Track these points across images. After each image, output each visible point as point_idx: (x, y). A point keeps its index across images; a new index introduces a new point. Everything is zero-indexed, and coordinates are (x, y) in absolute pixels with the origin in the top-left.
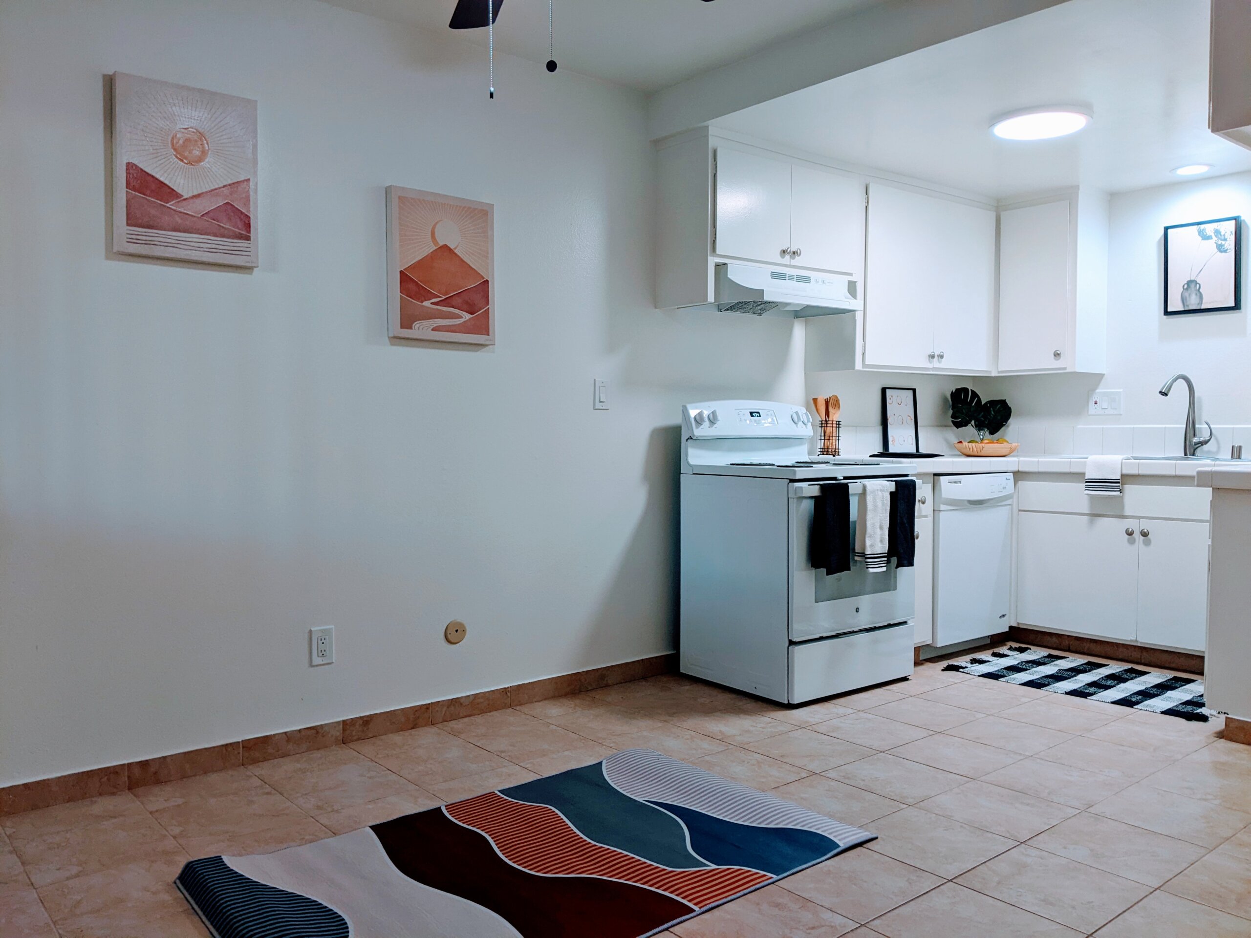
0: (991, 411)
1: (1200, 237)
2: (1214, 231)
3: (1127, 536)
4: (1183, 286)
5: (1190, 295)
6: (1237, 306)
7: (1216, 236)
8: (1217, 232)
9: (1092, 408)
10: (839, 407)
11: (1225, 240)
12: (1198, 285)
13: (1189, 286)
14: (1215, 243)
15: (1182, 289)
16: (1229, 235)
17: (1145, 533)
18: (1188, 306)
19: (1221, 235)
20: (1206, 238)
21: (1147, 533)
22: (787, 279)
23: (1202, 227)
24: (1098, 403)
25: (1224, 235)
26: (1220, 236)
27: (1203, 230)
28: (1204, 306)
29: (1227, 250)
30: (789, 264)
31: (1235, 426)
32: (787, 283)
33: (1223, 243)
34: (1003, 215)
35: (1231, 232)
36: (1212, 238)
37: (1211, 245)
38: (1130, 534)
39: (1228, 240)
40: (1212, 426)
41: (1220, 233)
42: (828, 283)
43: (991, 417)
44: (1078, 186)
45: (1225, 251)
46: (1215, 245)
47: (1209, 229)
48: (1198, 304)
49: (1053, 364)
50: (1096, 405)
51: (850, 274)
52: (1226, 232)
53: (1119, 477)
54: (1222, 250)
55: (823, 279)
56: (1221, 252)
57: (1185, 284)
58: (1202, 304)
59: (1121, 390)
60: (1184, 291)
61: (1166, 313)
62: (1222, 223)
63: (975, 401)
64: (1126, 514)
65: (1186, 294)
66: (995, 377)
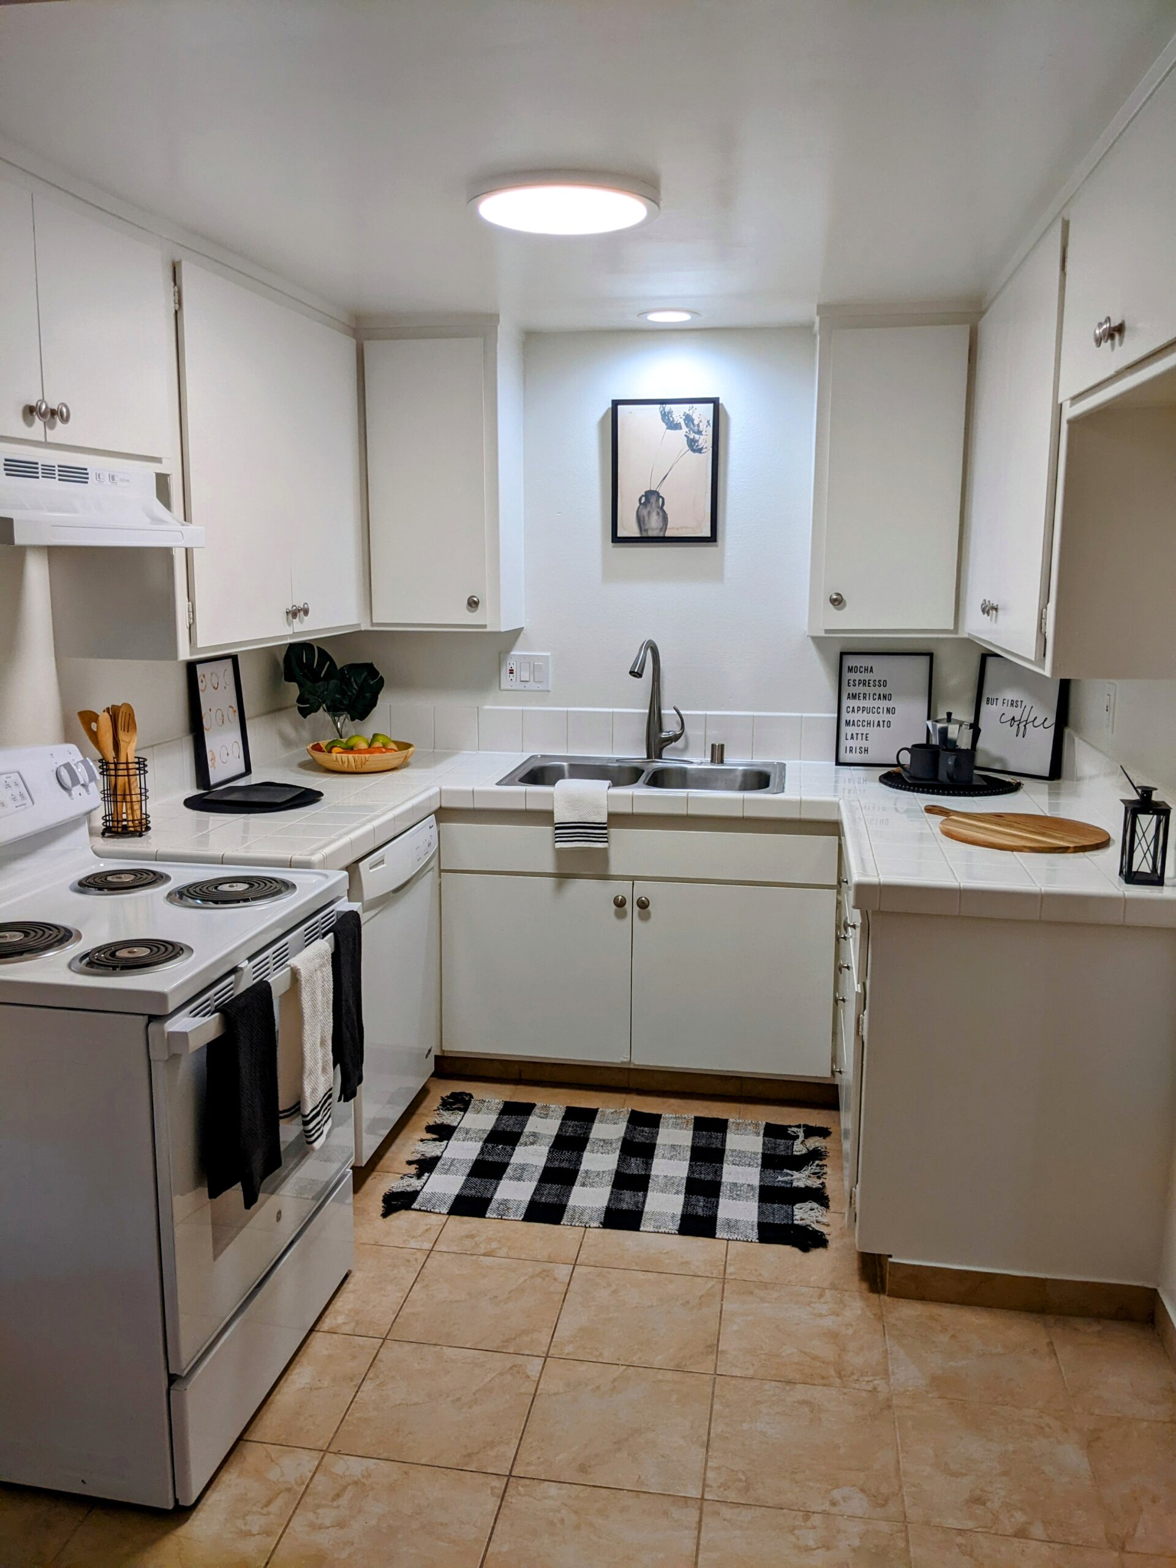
0: (351, 683)
1: (664, 424)
2: (684, 417)
3: (615, 907)
4: (640, 500)
5: (649, 513)
6: (713, 538)
7: (687, 425)
8: (689, 419)
9: (506, 680)
10: (136, 728)
11: (700, 433)
12: (661, 500)
13: (648, 501)
14: (686, 436)
15: (638, 505)
16: (705, 426)
17: (643, 902)
18: (646, 530)
19: (693, 424)
20: (673, 426)
21: (646, 902)
22: (40, 475)
23: (668, 407)
24: (514, 672)
25: (698, 425)
26: (692, 426)
27: (669, 413)
28: (669, 533)
29: (702, 449)
30: (43, 440)
31: (709, 713)
32: (42, 484)
33: (697, 437)
34: (368, 346)
35: (708, 422)
36: (681, 428)
37: (679, 437)
38: (620, 904)
39: (703, 433)
40: (682, 712)
41: (692, 420)
42: (121, 480)
43: (353, 693)
44: (498, 316)
45: (700, 451)
46: (686, 439)
47: (678, 412)
48: (661, 529)
49: (465, 617)
50: (511, 675)
51: (158, 460)
52: (701, 421)
53: (605, 820)
54: (695, 447)
55: (112, 474)
56: (694, 451)
57: (643, 496)
58: (666, 528)
59: (548, 654)
60: (641, 507)
61: (616, 539)
62: (695, 406)
63: (326, 666)
64: (612, 873)
65: (645, 512)
66: (365, 631)
